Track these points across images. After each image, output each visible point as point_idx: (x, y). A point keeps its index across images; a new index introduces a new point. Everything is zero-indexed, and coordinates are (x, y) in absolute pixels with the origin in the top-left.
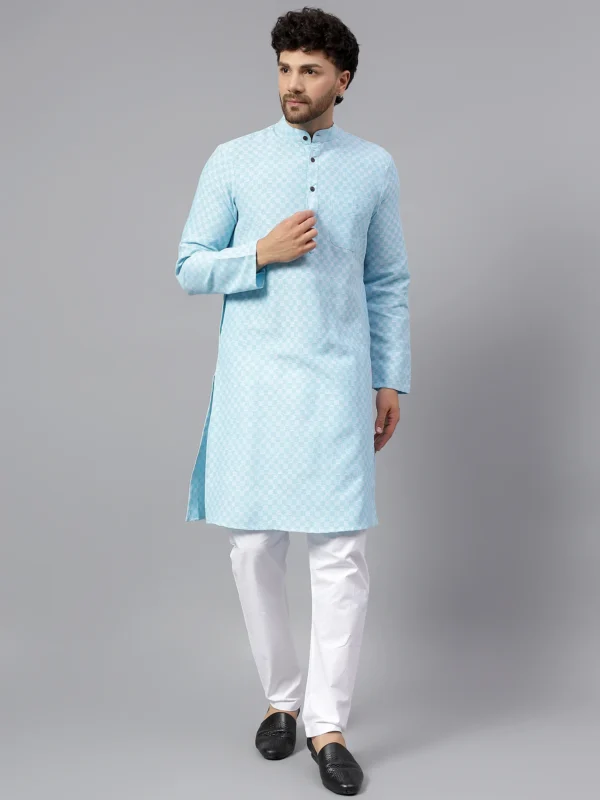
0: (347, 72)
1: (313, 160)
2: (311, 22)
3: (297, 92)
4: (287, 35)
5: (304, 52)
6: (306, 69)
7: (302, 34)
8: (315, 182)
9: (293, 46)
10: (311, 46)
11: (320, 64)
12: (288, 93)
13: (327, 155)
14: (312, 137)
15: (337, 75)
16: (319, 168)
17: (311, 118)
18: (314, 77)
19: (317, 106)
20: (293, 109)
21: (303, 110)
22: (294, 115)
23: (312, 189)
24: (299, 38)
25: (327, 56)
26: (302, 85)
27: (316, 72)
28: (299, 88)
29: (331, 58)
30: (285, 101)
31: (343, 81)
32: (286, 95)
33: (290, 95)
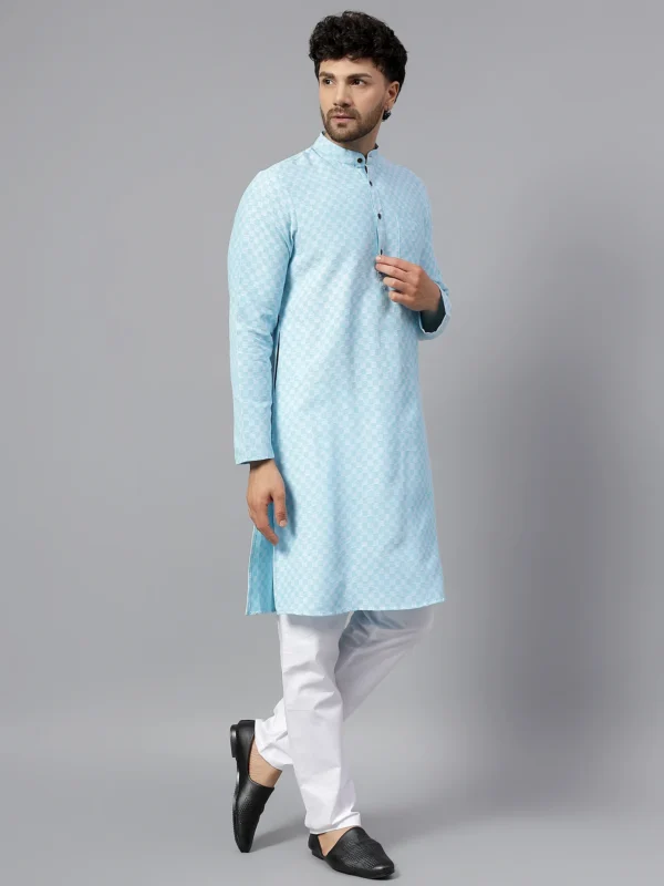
0: (396, 83)
1: (371, 184)
3: (345, 105)
4: (331, 42)
5: (352, 60)
6: (354, 80)
7: (348, 40)
8: (380, 208)
9: (338, 54)
10: (360, 52)
11: (369, 73)
12: (333, 106)
14: (366, 158)
15: (386, 86)
16: (379, 192)
17: (357, 136)
18: (364, 87)
20: (340, 125)
21: (352, 126)
22: (340, 132)
23: (380, 216)
24: (345, 44)
25: (376, 64)
26: (349, 97)
27: (365, 83)
28: (347, 101)
29: (380, 67)
30: (329, 118)
31: (391, 93)
32: (331, 111)
33: (336, 110)
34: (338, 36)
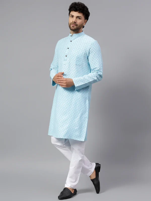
1: (71, 41)
3: (75, 22)
4: (75, 7)
6: (78, 17)
8: (69, 47)
12: (72, 22)
21: (75, 27)
22: (73, 28)
28: (76, 22)
31: (85, 22)
34: (77, 6)
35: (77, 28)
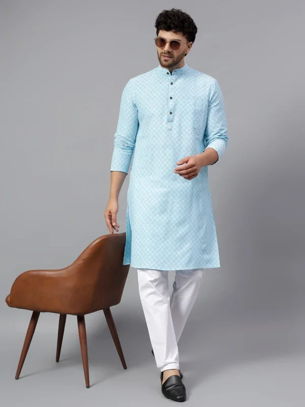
0: (191, 42)
1: (172, 84)
2: (178, 17)
4: (166, 23)
5: (174, 32)
7: (174, 24)
8: (172, 94)
9: (168, 29)
10: (178, 29)
11: (180, 39)
13: (179, 81)
15: (187, 43)
16: (175, 88)
17: (173, 65)
19: (177, 59)
21: (170, 61)
22: (165, 63)
23: (171, 98)
24: (172, 25)
25: (184, 35)
30: (161, 55)
31: (188, 46)
33: (164, 53)
35: (173, 61)
